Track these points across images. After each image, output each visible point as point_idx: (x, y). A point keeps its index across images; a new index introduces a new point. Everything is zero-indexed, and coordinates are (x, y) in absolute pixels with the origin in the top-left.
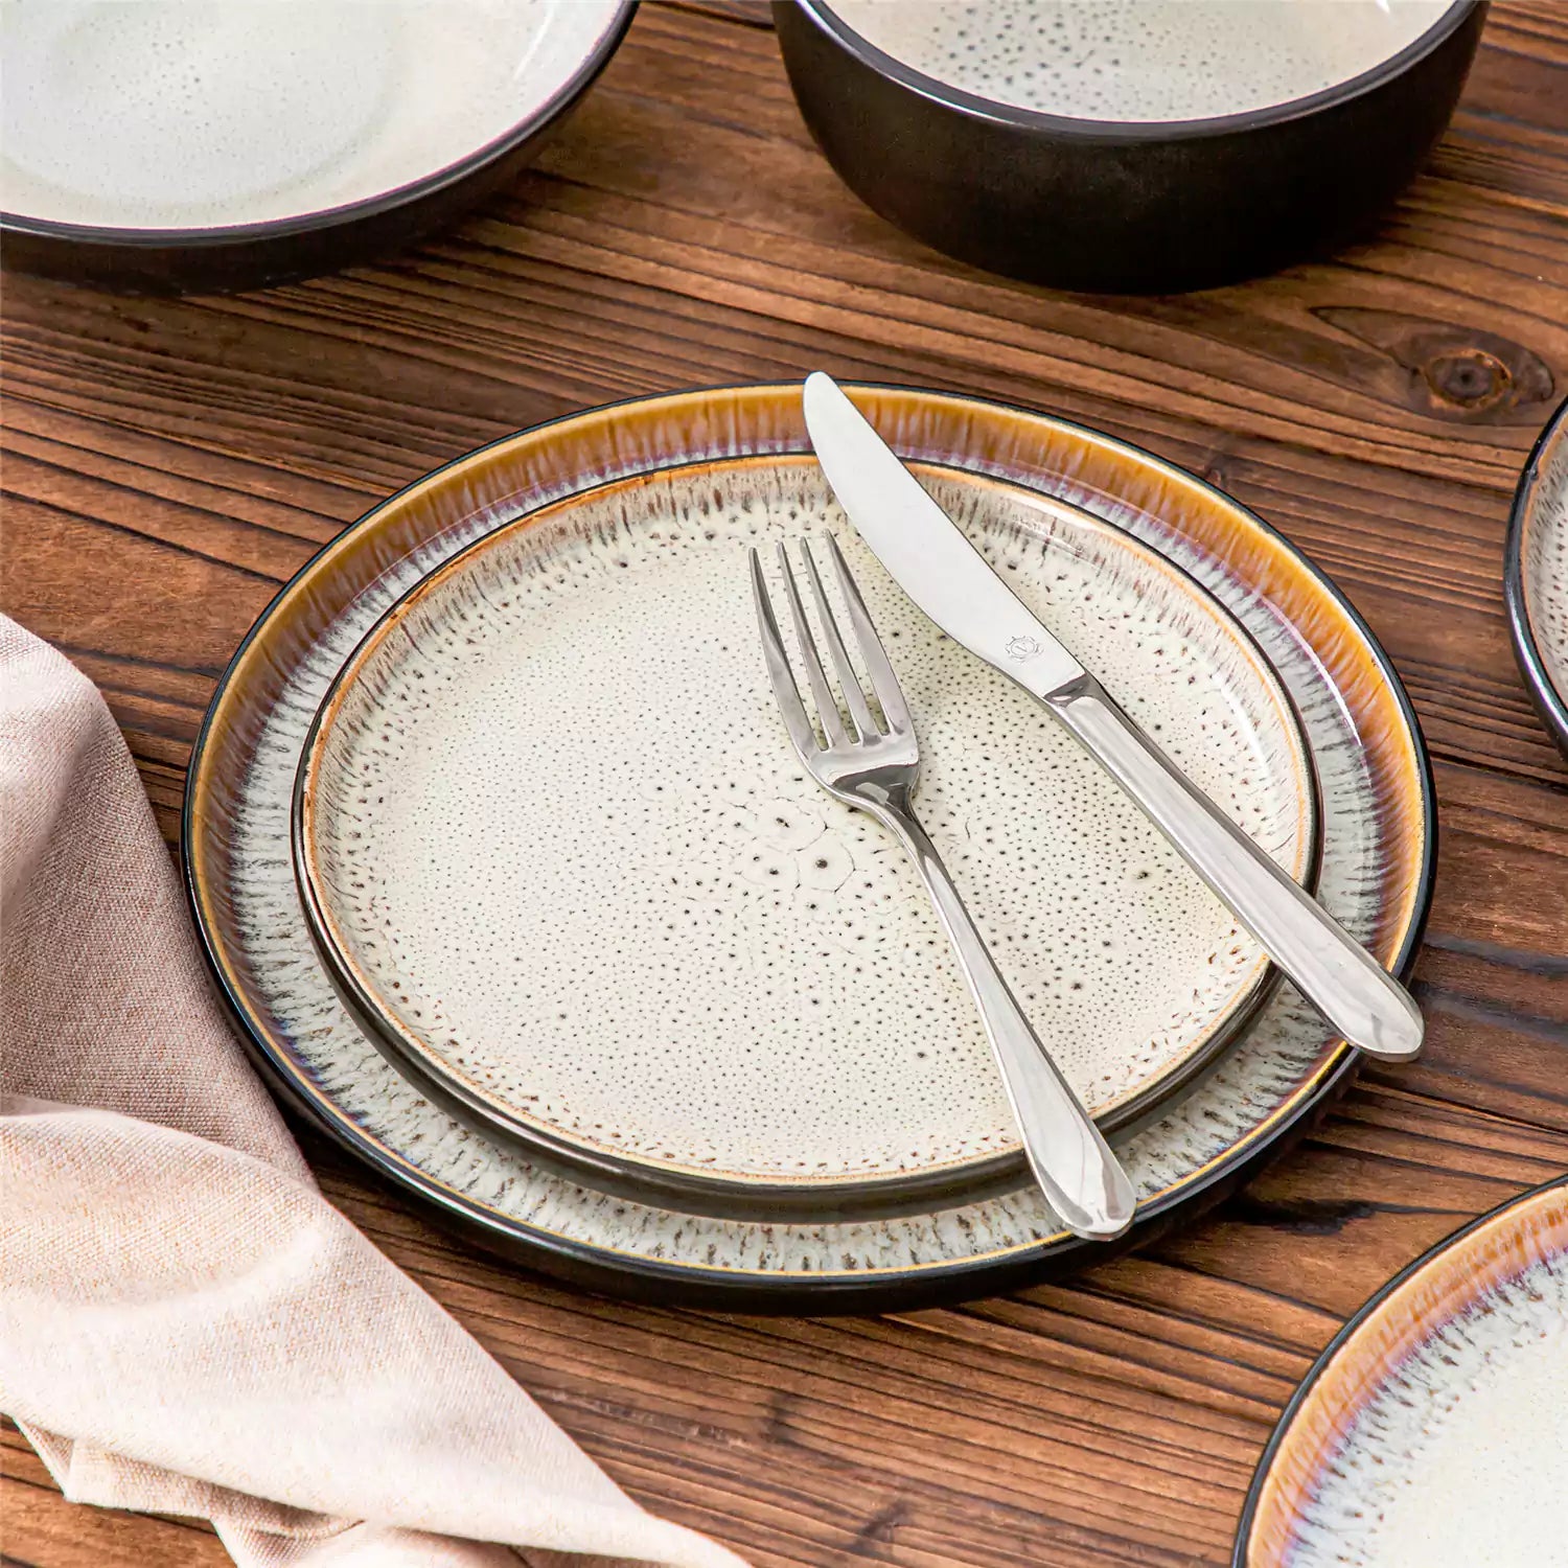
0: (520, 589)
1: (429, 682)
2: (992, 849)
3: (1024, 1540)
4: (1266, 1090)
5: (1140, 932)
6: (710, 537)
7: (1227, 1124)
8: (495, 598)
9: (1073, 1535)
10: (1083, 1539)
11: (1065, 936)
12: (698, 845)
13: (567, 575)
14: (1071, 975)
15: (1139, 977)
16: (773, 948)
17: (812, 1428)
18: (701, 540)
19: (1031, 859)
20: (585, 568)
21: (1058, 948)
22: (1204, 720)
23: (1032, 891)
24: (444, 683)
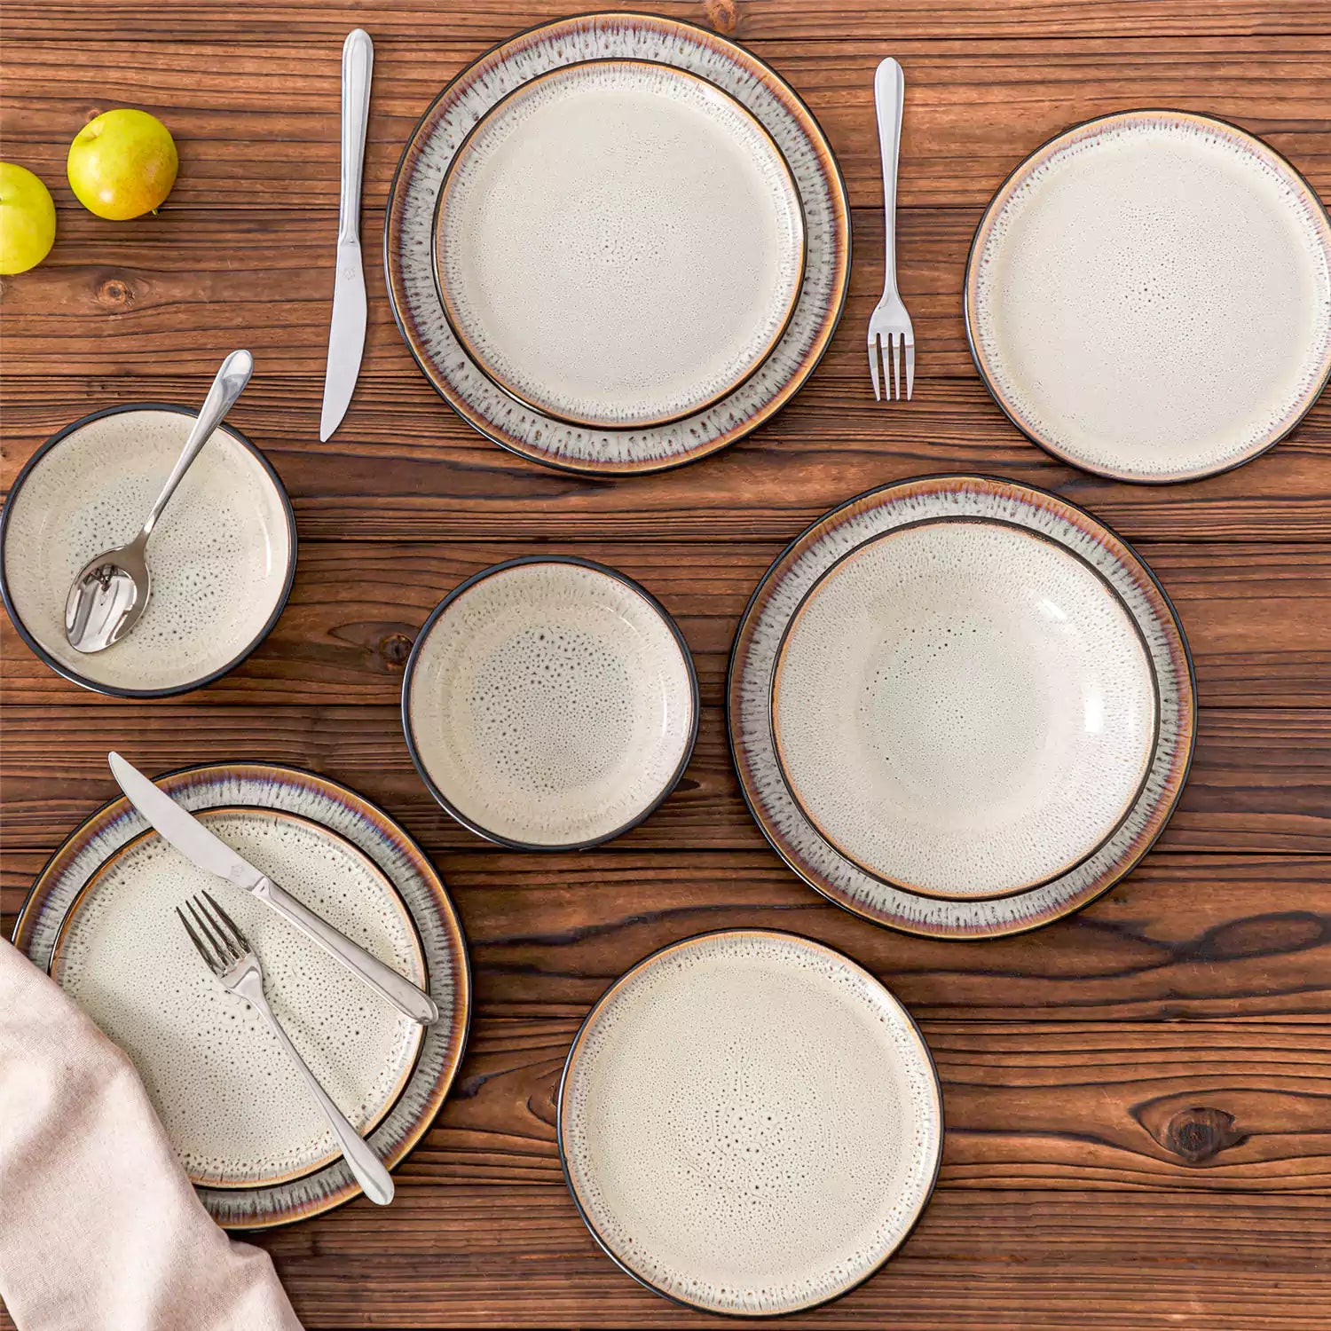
0: (91, 911)
1: (75, 970)
2: (306, 978)
3: (415, 1268)
4: (437, 1054)
5: (371, 999)
6: (150, 858)
7: (429, 1075)
8: (83, 920)
9: (430, 1259)
10: (434, 1260)
11: (345, 1010)
12: (202, 1014)
13: (105, 897)
14: (354, 1028)
15: (377, 1020)
16: (245, 1054)
17: (331, 1245)
18: (147, 860)
19: (322, 978)
20: (110, 890)
21: (345, 1017)
22: (360, 887)
23: (326, 993)
24: (81, 967)
